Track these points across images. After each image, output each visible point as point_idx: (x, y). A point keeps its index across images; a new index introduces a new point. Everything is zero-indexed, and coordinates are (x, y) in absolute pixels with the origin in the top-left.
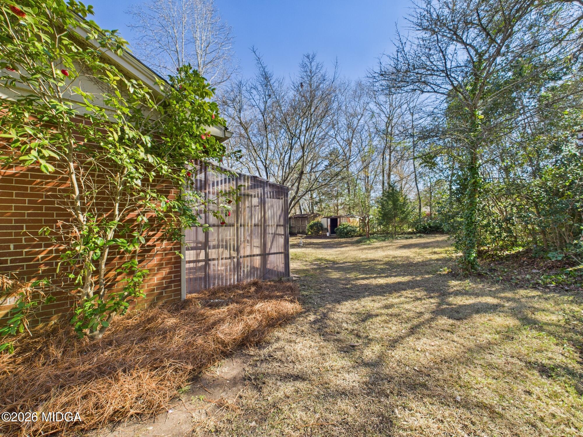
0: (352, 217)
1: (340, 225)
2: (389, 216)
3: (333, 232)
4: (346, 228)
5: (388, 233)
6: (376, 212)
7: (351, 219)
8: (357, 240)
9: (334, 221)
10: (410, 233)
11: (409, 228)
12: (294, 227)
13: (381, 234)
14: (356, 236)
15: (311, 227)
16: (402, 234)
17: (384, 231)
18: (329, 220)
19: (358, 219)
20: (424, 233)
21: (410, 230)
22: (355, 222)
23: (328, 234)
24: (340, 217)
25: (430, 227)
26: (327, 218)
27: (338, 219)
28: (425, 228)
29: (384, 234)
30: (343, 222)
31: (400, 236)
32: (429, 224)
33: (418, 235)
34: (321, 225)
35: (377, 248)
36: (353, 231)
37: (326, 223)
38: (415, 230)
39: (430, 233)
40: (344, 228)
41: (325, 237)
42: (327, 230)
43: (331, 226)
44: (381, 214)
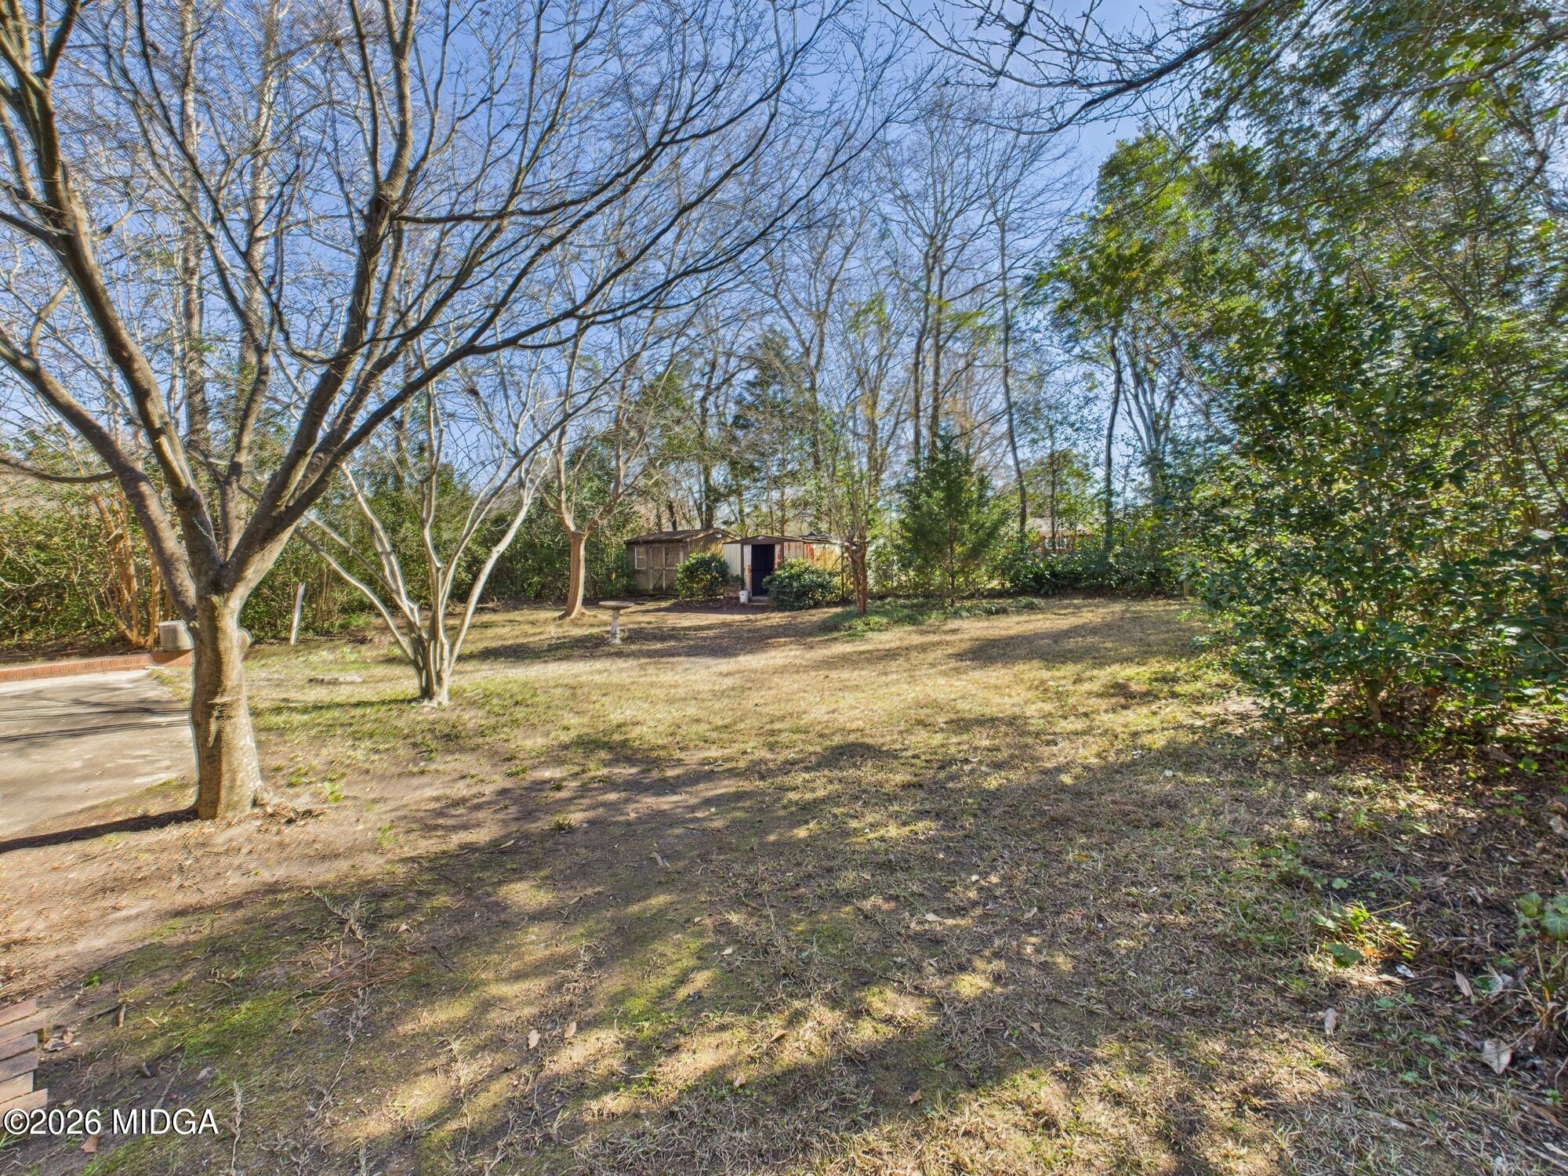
0: (819, 542)
1: (781, 567)
2: (936, 537)
3: (758, 590)
4: (799, 576)
5: (928, 595)
6: (896, 526)
7: (817, 548)
8: (824, 622)
9: (763, 555)
10: (993, 594)
11: (991, 578)
12: (645, 573)
13: (908, 597)
14: (829, 604)
15: (691, 572)
16: (971, 596)
17: (916, 586)
18: (748, 550)
19: (837, 550)
20: (1036, 593)
21: (995, 584)
22: (830, 556)
23: (743, 596)
24: (782, 540)
25: (1054, 574)
26: (744, 542)
27: (777, 548)
28: (1038, 578)
29: (916, 596)
30: (792, 558)
31: (968, 603)
32: (1049, 566)
33: (1024, 600)
34: (723, 568)
35: (890, 655)
36: (821, 586)
37: (737, 558)
38: (1008, 585)
39: (1054, 595)
40: (791, 577)
41: (734, 606)
42: (740, 580)
43: (755, 569)
44: (909, 530)
